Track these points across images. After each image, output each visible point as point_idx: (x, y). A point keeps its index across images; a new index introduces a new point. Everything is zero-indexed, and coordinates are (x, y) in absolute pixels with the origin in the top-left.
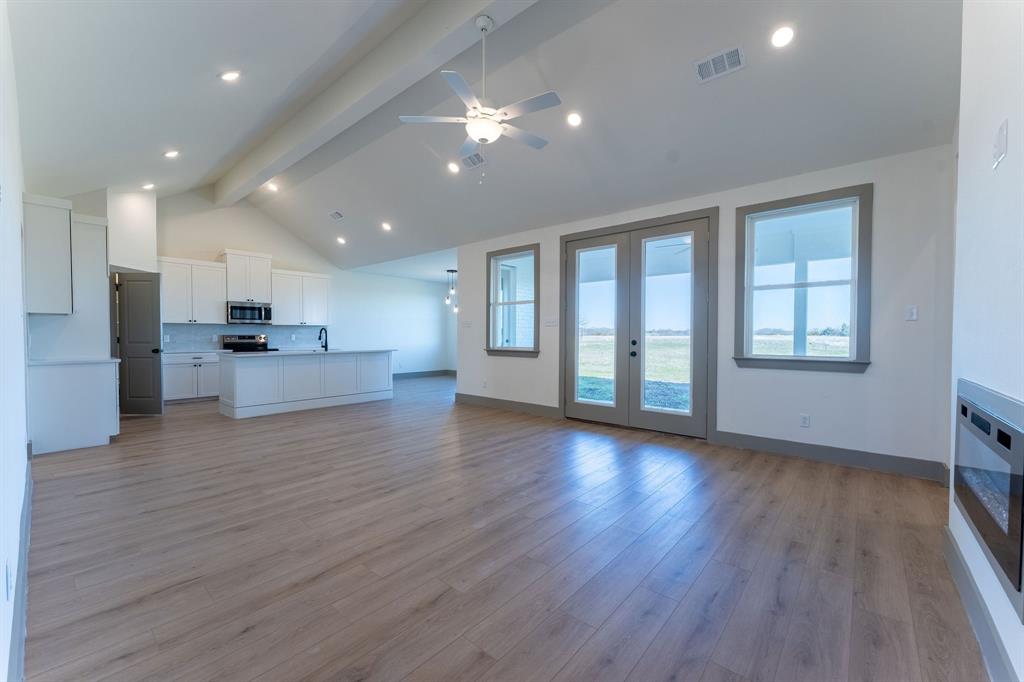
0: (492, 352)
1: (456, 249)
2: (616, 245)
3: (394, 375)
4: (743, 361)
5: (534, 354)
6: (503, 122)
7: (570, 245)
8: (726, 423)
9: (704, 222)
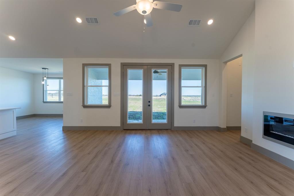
0: (85, 106)
1: (62, 59)
2: (143, 69)
3: (17, 118)
4: (181, 107)
5: (109, 106)
7: (125, 67)
8: (177, 124)
9: (170, 67)
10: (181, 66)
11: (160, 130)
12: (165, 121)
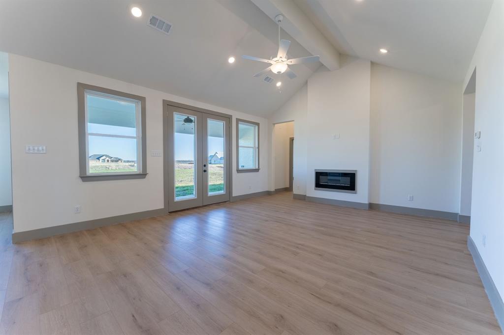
4: (239, 171)
5: (143, 175)
7: (170, 107)
9: (227, 119)
10: (238, 120)
11: (225, 201)
12: (222, 192)
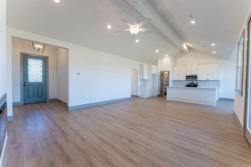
6: (139, 28)
